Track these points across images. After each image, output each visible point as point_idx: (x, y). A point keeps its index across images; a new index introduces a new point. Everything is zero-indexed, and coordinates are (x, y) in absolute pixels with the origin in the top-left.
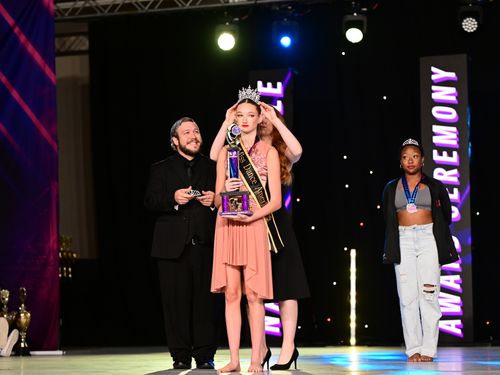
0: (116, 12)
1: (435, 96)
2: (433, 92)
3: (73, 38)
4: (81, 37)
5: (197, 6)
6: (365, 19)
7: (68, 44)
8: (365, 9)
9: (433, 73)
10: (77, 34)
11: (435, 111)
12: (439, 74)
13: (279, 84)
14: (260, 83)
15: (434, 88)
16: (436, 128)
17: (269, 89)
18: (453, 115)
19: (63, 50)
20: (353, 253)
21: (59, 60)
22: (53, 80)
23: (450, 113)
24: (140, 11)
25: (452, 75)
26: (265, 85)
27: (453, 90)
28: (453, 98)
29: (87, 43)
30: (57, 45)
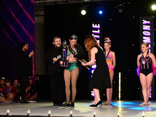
0: (52, 4)
1: (144, 28)
2: (143, 27)
3: (39, 11)
4: (42, 11)
5: (75, 2)
6: (123, 6)
7: (38, 13)
8: (124, 3)
9: (143, 22)
10: (41, 10)
11: (144, 32)
12: (145, 22)
13: (99, 25)
14: (93, 24)
15: (143, 26)
16: (144, 38)
17: (96, 26)
18: (149, 34)
19: (36, 15)
20: (120, 73)
21: (35, 18)
22: (34, 23)
23: (148, 33)
24: (59, 3)
25: (149, 22)
26: (95, 25)
27: (149, 27)
28: (149, 29)
29: (44, 13)
30: (35, 13)
